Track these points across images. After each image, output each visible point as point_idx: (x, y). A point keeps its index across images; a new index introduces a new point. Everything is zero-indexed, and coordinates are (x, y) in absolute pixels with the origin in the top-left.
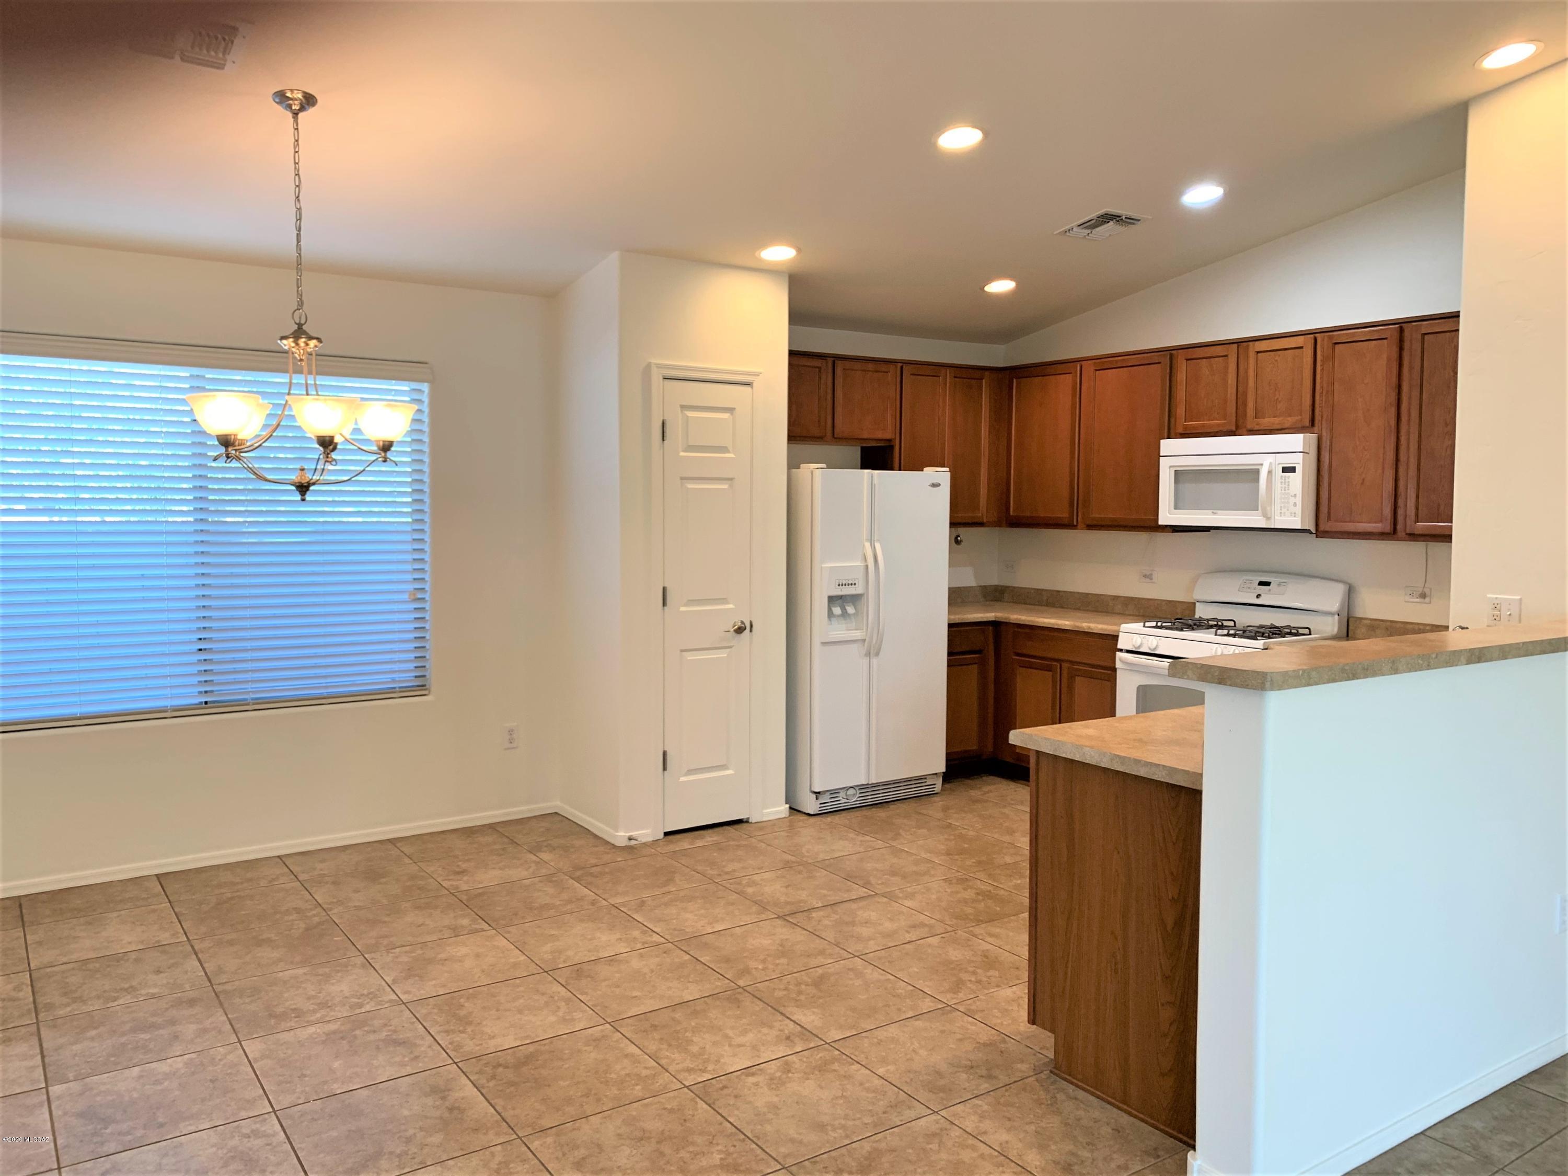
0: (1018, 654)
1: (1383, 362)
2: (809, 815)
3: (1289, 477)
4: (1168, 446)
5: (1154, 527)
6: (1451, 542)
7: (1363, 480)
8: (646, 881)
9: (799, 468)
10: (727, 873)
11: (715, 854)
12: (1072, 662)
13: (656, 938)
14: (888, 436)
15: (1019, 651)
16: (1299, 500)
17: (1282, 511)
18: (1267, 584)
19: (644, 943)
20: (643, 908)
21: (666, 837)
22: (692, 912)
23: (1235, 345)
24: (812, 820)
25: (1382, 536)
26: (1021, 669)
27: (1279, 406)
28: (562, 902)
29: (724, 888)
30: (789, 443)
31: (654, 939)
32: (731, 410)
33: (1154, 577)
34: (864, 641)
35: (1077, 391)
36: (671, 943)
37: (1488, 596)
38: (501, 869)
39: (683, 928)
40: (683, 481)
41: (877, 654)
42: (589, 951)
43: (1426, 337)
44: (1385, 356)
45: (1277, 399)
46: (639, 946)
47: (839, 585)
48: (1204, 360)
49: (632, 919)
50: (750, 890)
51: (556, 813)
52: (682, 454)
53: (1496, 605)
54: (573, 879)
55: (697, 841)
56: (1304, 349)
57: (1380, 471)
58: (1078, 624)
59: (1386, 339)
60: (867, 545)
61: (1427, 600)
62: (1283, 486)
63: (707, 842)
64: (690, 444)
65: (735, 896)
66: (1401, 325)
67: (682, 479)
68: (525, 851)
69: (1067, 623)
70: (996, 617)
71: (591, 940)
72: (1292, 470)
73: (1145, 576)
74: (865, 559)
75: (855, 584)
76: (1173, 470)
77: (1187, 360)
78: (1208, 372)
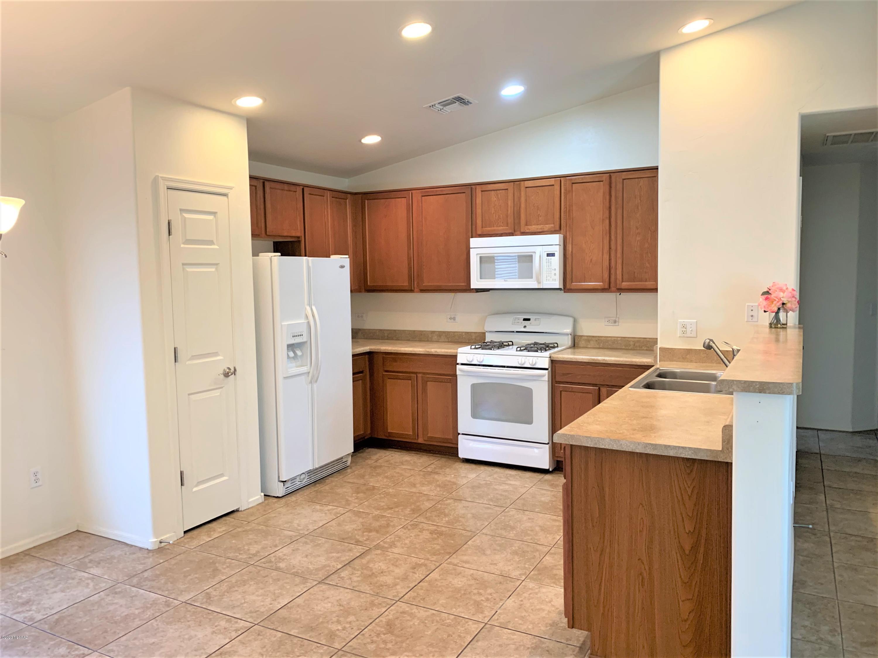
0: (387, 371)
1: (601, 194)
2: (278, 497)
3: (551, 259)
4: (474, 242)
5: (467, 289)
6: (657, 292)
7: (591, 260)
8: (197, 576)
9: (258, 256)
10: (255, 555)
11: (233, 541)
12: (424, 373)
13: (242, 624)
14: (298, 234)
15: (388, 369)
16: (557, 272)
17: (548, 278)
18: (529, 320)
19: (236, 631)
20: (212, 599)
21: (185, 535)
22: (253, 594)
23: (513, 183)
24: (283, 500)
25: (603, 290)
26: (389, 380)
27: (540, 218)
28: (140, 611)
29: (262, 568)
30: (252, 240)
31: (241, 625)
32: (214, 213)
33: (457, 319)
34: (309, 372)
35: (409, 208)
36: (257, 624)
37: (679, 320)
38: (63, 591)
39: (257, 609)
40: (185, 266)
41: (316, 381)
42: (195, 651)
43: (625, 181)
44: (602, 191)
45: (539, 214)
46: (234, 635)
47: (293, 337)
48: (493, 192)
49: (210, 612)
50: (282, 565)
51: (77, 531)
52: (182, 246)
53: (684, 325)
54: (134, 586)
55: (212, 533)
56: (555, 186)
57: (601, 253)
58: (428, 350)
59: (602, 181)
60: (308, 308)
61: (617, 324)
62: (548, 264)
63: (220, 532)
64: (188, 238)
65: (275, 573)
66: (610, 173)
67: (183, 264)
68: (73, 570)
69: (421, 350)
70: (370, 349)
71: (189, 639)
72: (553, 255)
73: (450, 319)
74: (307, 317)
75: (302, 335)
76: (479, 256)
77: (482, 191)
78: (495, 199)
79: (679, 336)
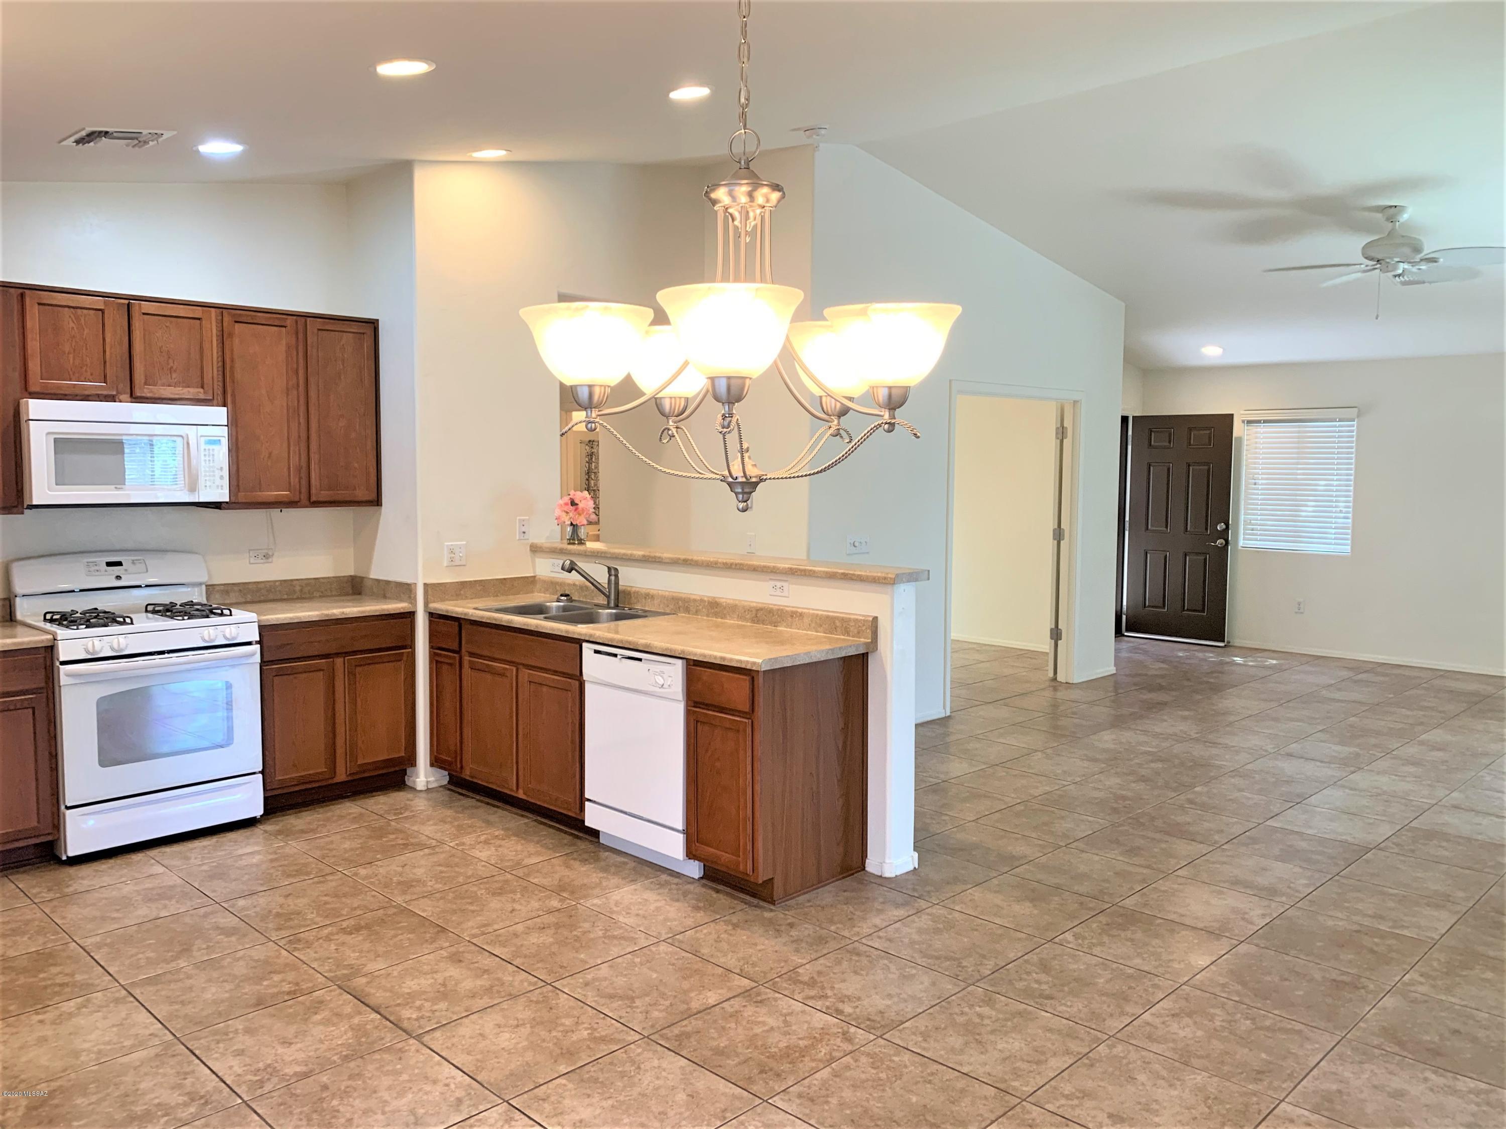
1: (283, 348)
3: (213, 449)
4: (35, 408)
5: (23, 507)
7: (270, 454)
17: (206, 485)
25: (289, 504)
27: (174, 375)
43: (319, 332)
44: (284, 342)
45: (172, 367)
48: (67, 309)
53: (451, 550)
56: (208, 322)
57: (285, 445)
59: (284, 326)
61: (270, 560)
62: (207, 458)
66: (298, 317)
72: (216, 443)
76: (52, 437)
77: (39, 304)
78: (72, 325)
79: (445, 564)
